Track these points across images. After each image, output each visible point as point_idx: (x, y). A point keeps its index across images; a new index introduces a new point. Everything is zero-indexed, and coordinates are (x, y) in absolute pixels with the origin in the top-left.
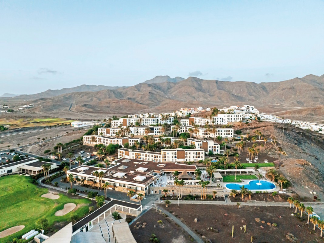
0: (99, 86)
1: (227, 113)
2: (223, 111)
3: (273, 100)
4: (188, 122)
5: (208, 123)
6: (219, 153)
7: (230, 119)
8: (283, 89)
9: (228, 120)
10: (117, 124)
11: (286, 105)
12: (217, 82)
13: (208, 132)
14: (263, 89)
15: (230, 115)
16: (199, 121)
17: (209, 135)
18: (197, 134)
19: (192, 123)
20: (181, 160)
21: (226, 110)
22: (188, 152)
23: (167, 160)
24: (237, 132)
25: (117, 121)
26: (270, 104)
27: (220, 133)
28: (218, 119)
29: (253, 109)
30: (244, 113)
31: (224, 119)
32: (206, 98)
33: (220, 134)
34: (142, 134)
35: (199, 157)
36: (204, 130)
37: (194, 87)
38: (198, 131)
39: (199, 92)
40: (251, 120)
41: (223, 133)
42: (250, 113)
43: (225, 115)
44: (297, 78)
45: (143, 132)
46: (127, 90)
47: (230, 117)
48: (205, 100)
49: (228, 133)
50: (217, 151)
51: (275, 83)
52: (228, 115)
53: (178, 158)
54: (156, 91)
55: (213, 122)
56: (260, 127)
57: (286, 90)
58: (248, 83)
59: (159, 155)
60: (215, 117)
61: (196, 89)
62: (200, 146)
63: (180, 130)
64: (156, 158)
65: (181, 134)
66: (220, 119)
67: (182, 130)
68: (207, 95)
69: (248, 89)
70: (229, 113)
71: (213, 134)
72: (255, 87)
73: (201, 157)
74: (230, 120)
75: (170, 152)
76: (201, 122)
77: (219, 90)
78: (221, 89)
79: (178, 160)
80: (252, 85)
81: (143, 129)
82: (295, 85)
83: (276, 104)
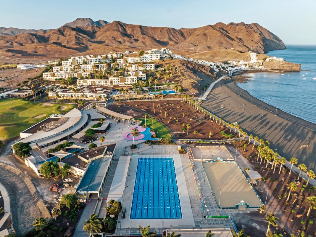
0: (9, 28)
1: (150, 54)
2: (148, 52)
3: (189, 45)
4: (122, 61)
5: (137, 60)
6: (146, 79)
7: (152, 58)
8: (198, 35)
10: (67, 63)
11: (198, 49)
12: (141, 27)
13: (138, 67)
14: (181, 35)
15: (152, 55)
16: (130, 60)
17: (139, 68)
18: (131, 68)
19: (126, 61)
20: (123, 83)
21: (149, 52)
22: (127, 78)
23: (113, 84)
24: (157, 67)
25: (67, 61)
26: (186, 48)
28: (144, 58)
29: (168, 51)
30: (162, 54)
31: (148, 58)
32: (132, 43)
33: (146, 68)
34: (90, 70)
35: (134, 81)
36: (135, 65)
37: (119, 31)
38: (131, 66)
39: (124, 37)
40: (166, 58)
41: (148, 67)
42: (166, 54)
43: (149, 55)
44: (209, 25)
45: (91, 68)
46: (49, 34)
47: (152, 57)
48: (131, 44)
49: (151, 67)
50: (145, 78)
51: (192, 29)
52: (151, 55)
53: (121, 82)
54: (81, 36)
55: (141, 60)
56: (171, 63)
57: (200, 36)
58: (169, 29)
59: (108, 81)
60: (142, 57)
61: (121, 33)
62: (133, 75)
63: (118, 66)
64: (106, 83)
65: (119, 69)
66: (146, 58)
67: (120, 66)
68: (132, 40)
69: (168, 35)
70: (152, 54)
71: (141, 68)
72: (175, 33)
73: (135, 81)
75: (115, 79)
76: (132, 60)
77: (143, 35)
78: (145, 35)
79: (120, 83)
80: (172, 31)
81: (91, 66)
82: (207, 31)
83: (191, 49)
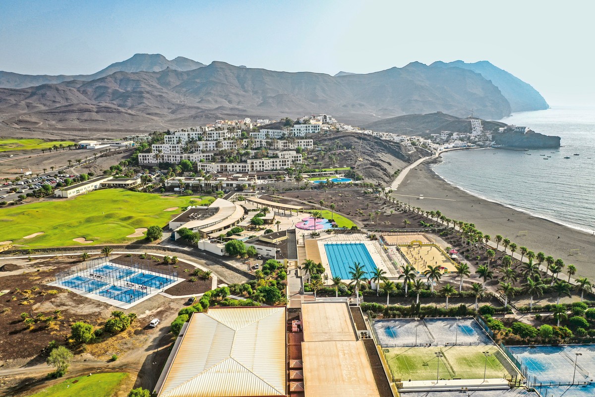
1: (303, 124)
5: (284, 134)
7: (308, 129)
9: (306, 131)
10: (172, 139)
13: (288, 144)
15: (307, 125)
17: (289, 146)
22: (275, 160)
23: (255, 170)
27: (300, 144)
29: (330, 119)
31: (301, 130)
34: (212, 150)
35: (285, 165)
41: (302, 144)
42: (328, 123)
45: (214, 147)
49: (308, 144)
50: (300, 160)
52: (305, 125)
55: (291, 134)
59: (248, 165)
60: (291, 128)
64: (244, 168)
66: (298, 130)
71: (293, 145)
73: (288, 164)
74: (308, 131)
75: (258, 161)
76: (275, 134)
79: (265, 169)
81: (213, 144)
